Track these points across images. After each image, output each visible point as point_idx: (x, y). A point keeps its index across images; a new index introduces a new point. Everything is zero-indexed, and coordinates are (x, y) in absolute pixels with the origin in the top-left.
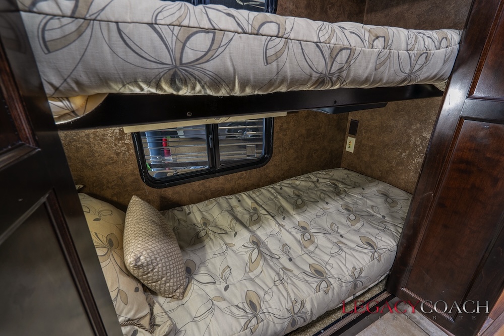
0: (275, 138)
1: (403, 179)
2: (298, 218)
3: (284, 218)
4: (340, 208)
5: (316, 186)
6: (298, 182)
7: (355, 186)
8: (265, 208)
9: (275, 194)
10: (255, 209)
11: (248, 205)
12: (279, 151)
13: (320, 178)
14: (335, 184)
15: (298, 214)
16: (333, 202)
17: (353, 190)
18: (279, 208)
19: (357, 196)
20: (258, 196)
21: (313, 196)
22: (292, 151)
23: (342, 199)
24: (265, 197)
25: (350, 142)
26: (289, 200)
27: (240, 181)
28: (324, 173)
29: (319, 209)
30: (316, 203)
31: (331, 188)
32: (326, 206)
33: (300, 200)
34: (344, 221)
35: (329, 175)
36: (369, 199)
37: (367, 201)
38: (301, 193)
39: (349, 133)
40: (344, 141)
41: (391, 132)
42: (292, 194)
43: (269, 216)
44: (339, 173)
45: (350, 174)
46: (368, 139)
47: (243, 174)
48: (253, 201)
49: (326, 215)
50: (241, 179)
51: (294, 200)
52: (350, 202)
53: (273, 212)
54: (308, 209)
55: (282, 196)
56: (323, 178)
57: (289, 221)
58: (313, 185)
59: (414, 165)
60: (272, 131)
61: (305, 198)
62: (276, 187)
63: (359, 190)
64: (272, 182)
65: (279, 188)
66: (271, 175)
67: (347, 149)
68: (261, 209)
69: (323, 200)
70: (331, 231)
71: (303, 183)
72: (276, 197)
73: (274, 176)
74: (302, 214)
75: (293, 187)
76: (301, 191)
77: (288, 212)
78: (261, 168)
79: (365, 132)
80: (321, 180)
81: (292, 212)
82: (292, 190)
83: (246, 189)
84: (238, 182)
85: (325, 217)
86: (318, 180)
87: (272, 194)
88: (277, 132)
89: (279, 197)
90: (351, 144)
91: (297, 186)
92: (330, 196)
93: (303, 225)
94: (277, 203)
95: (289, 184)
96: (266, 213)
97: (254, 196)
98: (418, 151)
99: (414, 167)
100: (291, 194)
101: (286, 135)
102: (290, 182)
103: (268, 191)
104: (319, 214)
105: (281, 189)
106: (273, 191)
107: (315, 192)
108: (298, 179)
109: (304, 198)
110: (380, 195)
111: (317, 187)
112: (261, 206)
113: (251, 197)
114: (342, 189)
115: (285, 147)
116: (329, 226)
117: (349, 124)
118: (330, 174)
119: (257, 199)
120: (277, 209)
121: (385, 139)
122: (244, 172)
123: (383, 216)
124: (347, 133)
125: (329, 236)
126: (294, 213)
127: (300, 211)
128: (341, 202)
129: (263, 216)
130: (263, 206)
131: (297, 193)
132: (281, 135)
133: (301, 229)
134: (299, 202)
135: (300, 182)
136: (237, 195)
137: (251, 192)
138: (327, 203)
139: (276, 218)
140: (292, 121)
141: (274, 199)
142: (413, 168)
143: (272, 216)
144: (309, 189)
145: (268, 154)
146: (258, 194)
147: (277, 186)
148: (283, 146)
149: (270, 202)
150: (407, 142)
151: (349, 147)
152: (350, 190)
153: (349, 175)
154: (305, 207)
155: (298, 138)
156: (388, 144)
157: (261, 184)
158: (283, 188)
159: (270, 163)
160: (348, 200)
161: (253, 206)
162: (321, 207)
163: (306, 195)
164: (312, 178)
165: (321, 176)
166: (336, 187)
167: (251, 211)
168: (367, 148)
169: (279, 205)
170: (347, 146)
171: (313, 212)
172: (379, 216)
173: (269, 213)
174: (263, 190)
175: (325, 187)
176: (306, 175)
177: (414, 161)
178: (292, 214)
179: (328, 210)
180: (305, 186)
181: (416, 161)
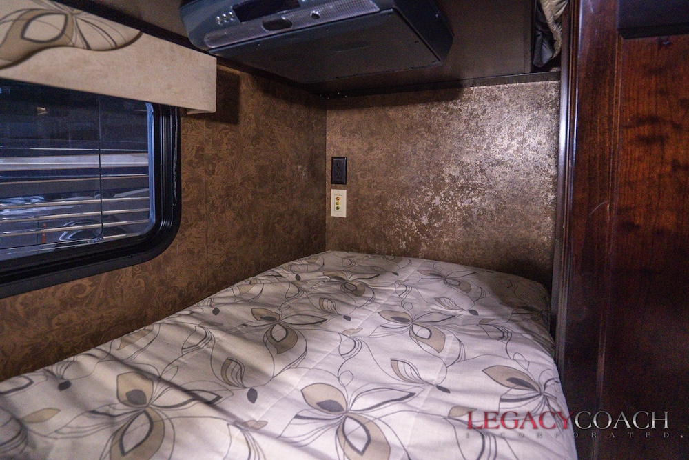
0: (184, 178)
1: (446, 243)
2: (295, 380)
3: (252, 396)
4: (383, 321)
5: (300, 289)
6: (255, 289)
7: (378, 272)
8: (177, 380)
9: (200, 329)
10: (136, 400)
11: (105, 389)
12: (199, 213)
13: (301, 272)
14: (337, 278)
15: (291, 366)
16: (357, 313)
17: (380, 280)
18: (225, 366)
19: (393, 289)
20: (141, 350)
21: (306, 310)
22: (230, 214)
23: (372, 300)
24: (168, 344)
25: (338, 199)
26: (247, 335)
27: (71, 314)
28: (304, 262)
29: (338, 337)
30: (322, 325)
31: (335, 286)
32: (348, 325)
33: (277, 328)
34: (412, 346)
35: (317, 265)
36: (420, 288)
37: (421, 292)
38: (274, 310)
39: (332, 183)
40: (324, 199)
41: (408, 165)
42: (252, 319)
43: (197, 408)
44: (332, 258)
45: (353, 257)
46: (369, 187)
47: (81, 289)
48: (124, 370)
49: (365, 347)
50: (74, 304)
51: (262, 333)
52: (393, 303)
53: (206, 386)
54: (310, 346)
55: (226, 331)
56: (308, 272)
57: (274, 401)
58: (293, 289)
59: (458, 213)
60: (175, 158)
61: (290, 321)
62: (199, 310)
63: (389, 278)
64: (185, 301)
65: (208, 311)
66: (181, 283)
67: (334, 213)
68: (158, 388)
69: (333, 313)
70: (409, 388)
71: (269, 289)
72: (206, 337)
73: (190, 284)
74: (303, 364)
75: (247, 302)
76: (273, 306)
77: (256, 371)
78: (149, 264)
79: (361, 175)
80: (304, 277)
81: (270, 367)
82: (248, 309)
83: (92, 339)
84: (64, 317)
85: (364, 354)
86: (298, 278)
87: (193, 332)
88: (190, 164)
89: (217, 334)
90: (338, 202)
91: (256, 297)
92: (344, 300)
93: (322, 395)
94: (216, 353)
95: (235, 297)
96: (183, 398)
97: (127, 352)
98: (460, 188)
99: (459, 217)
100: (249, 319)
101: (213, 171)
102: (237, 292)
103: (177, 325)
104: (345, 350)
105: (216, 312)
106: (192, 323)
107: (307, 301)
108: (254, 282)
109: (286, 321)
110: (429, 277)
111: (304, 290)
112: (159, 379)
113: (116, 359)
114: (357, 284)
115: (213, 205)
116: (390, 371)
117: (329, 166)
118: (317, 262)
119: (141, 359)
120: (218, 373)
121: (400, 179)
122: (85, 282)
123: (470, 311)
124: (328, 183)
125: (412, 402)
126: (278, 368)
127: (292, 357)
128: (374, 309)
129: (170, 413)
130: (166, 377)
131: (262, 312)
132: (199, 171)
133: (323, 414)
134: (279, 333)
135: (261, 287)
136: (55, 368)
137: (117, 343)
138: (348, 318)
139: (225, 404)
140: (225, 140)
141: (202, 345)
142: (458, 219)
143: (209, 404)
144: (288, 299)
145: (168, 219)
146: (142, 342)
147: (203, 308)
148: (207, 202)
149: (189, 356)
150: (438, 175)
151: (337, 208)
152: (374, 280)
153: (353, 259)
154: (301, 344)
155: (241, 184)
156: (407, 187)
157: (150, 312)
158: (221, 308)
159: (177, 247)
160: (383, 300)
161: (125, 389)
162: (341, 331)
163: (288, 311)
164: (284, 275)
165: (301, 268)
166: (344, 282)
167: (120, 408)
168: (371, 202)
169: (223, 358)
170: (333, 206)
171: (328, 349)
172: (463, 313)
173: (194, 396)
174: (161, 329)
175: (320, 287)
176: (269, 273)
177: (457, 205)
178: (271, 373)
179: (361, 333)
180: (276, 295)
181: (459, 205)
